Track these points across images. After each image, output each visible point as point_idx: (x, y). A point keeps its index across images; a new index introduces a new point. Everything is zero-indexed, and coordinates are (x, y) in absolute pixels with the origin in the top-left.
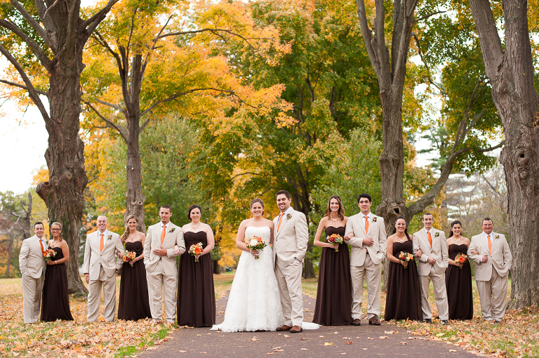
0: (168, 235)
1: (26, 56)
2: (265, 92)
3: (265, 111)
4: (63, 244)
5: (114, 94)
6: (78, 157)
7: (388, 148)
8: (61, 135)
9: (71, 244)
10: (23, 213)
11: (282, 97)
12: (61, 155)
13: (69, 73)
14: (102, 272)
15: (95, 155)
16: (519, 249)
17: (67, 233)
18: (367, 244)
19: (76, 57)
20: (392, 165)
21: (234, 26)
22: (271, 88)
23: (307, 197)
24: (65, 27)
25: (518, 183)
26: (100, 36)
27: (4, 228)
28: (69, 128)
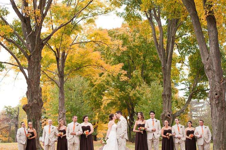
0: (76, 127)
1: (19, 53)
2: (115, 66)
3: (115, 74)
4: (34, 130)
5: (54, 67)
6: (39, 94)
7: (165, 90)
8: (33, 85)
9: (36, 130)
10: (16, 116)
11: (122, 69)
12: (33, 94)
13: (36, 60)
14: (49, 141)
15: (46, 91)
16: (215, 132)
17: (35, 126)
18: (154, 131)
19: (39, 54)
20: (167, 97)
21: (103, 40)
22: (118, 65)
23: (133, 109)
24: (34, 42)
25: (215, 105)
26: (48, 44)
27: (7, 121)
28: (36, 83)
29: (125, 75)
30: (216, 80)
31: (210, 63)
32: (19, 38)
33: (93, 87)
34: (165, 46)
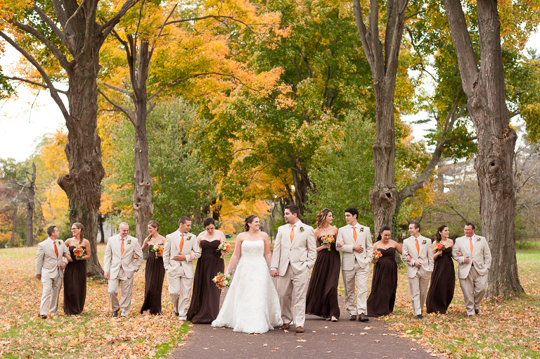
0: (186, 243)
2: (265, 75)
6: (96, 152)
7: (381, 137)
8: (80, 132)
10: (27, 182)
11: (281, 80)
12: (81, 150)
13: (87, 74)
17: (86, 221)
19: (93, 59)
20: (384, 152)
21: (236, 13)
24: (83, 31)
25: (489, 188)
27: (8, 196)
28: (87, 125)
29: (287, 95)
30: (493, 131)
31: (481, 93)
32: (44, 19)
33: (211, 119)
34: (382, 34)
